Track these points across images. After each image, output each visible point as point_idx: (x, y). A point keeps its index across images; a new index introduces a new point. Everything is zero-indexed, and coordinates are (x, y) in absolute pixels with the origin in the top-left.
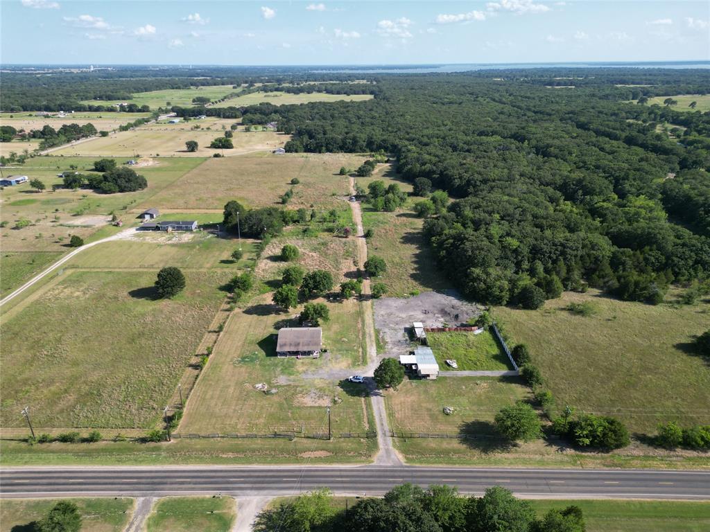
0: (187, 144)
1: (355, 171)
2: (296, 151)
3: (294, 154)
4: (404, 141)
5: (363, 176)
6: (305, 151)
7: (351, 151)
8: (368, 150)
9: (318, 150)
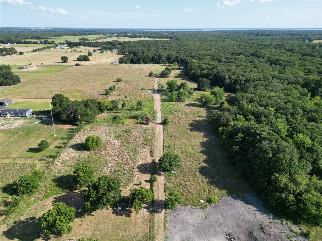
0: (61, 58)
1: (159, 74)
2: (125, 63)
3: (124, 64)
4: (189, 57)
5: (164, 77)
6: (130, 63)
7: (157, 63)
8: (167, 62)
9: (138, 62)
